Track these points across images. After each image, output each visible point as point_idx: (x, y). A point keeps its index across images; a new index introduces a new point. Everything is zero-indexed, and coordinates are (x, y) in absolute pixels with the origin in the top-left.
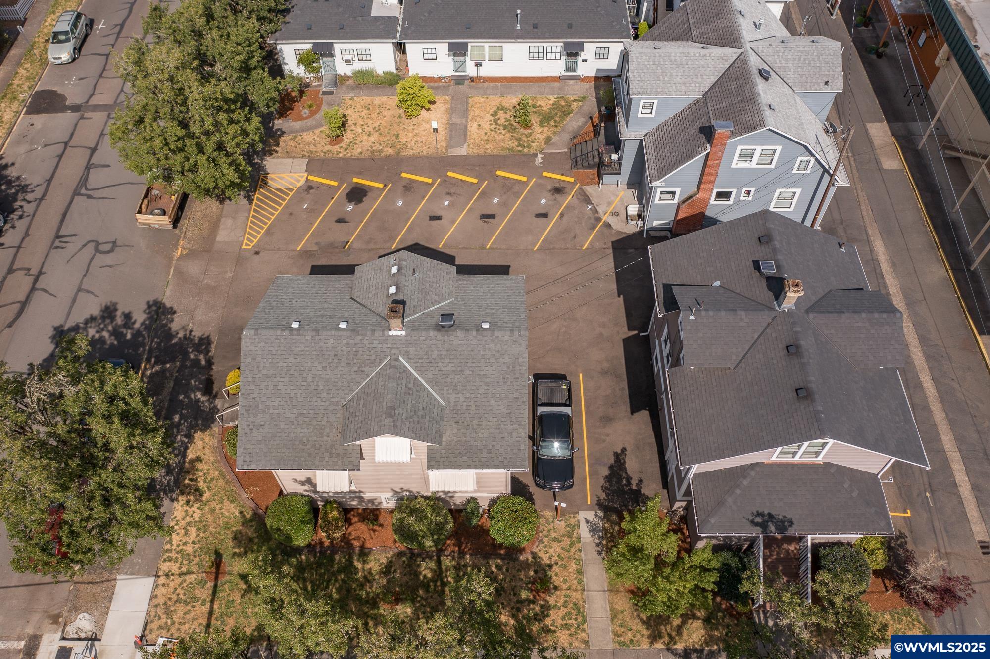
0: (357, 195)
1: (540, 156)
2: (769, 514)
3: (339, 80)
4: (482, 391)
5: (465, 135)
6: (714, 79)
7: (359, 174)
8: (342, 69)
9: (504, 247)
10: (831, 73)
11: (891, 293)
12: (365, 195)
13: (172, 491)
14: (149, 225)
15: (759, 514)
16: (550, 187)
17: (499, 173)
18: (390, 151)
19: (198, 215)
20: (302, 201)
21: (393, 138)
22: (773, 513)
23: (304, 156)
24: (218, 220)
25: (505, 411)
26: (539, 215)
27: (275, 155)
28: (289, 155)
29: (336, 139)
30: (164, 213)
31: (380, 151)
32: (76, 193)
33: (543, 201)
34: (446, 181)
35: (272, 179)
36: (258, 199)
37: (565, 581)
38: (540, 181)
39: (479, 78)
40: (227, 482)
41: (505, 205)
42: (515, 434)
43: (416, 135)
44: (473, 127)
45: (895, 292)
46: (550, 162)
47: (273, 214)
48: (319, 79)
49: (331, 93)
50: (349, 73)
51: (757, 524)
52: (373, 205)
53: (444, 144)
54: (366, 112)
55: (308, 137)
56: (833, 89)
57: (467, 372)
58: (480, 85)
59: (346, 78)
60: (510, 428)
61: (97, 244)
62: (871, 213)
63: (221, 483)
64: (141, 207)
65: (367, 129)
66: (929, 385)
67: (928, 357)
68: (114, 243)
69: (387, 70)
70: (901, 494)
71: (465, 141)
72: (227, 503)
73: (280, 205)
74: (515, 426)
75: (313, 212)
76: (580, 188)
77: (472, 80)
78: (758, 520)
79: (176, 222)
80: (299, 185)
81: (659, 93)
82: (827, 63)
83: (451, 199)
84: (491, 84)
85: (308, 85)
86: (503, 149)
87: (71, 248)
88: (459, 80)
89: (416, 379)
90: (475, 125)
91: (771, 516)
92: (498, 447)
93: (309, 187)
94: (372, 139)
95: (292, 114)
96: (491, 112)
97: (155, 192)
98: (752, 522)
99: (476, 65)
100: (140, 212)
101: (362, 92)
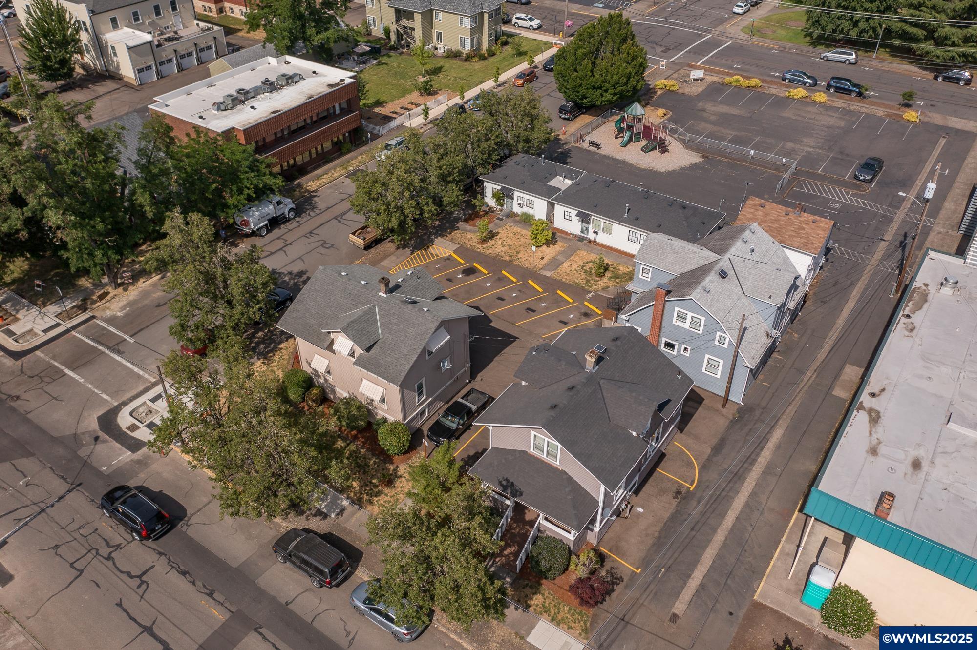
0: (470, 272)
1: (592, 293)
2: (512, 483)
3: (511, 215)
4: (401, 338)
5: (558, 267)
6: (693, 268)
7: (479, 263)
8: (516, 209)
9: (526, 328)
10: (778, 292)
11: (759, 460)
12: (473, 273)
13: (261, 355)
14: (354, 242)
15: (507, 480)
16: (583, 311)
17: (559, 292)
18: (507, 258)
19: (382, 249)
20: (438, 264)
21: (515, 253)
22: (515, 483)
23: (459, 244)
24: (390, 255)
25: (406, 353)
26: (561, 322)
27: (445, 237)
28: (452, 240)
29: (484, 241)
30: (364, 239)
31: (502, 257)
32: (336, 218)
33: (571, 316)
34: (526, 285)
35: (433, 248)
36: (418, 254)
37: (402, 487)
38: (580, 306)
39: (595, 241)
40: (288, 363)
41: (546, 309)
42: (403, 366)
43: (530, 256)
44: (566, 265)
45: (763, 462)
46: (595, 300)
47: (418, 263)
48: (501, 211)
49: (501, 219)
50: (519, 213)
51: (501, 485)
52: (473, 280)
53: (541, 267)
54: (512, 235)
55: (469, 235)
56: (773, 302)
57: (401, 326)
58: (592, 246)
59: (516, 215)
60: (402, 362)
61: (325, 242)
62: (793, 412)
63: (286, 362)
64: (355, 232)
65: (505, 243)
66: (731, 519)
67: (747, 505)
68: (333, 245)
69: (541, 218)
70: (644, 559)
71: (555, 270)
72: (280, 371)
73: (425, 260)
74: (406, 362)
75: (439, 270)
76: (601, 319)
77: (590, 241)
78: (504, 483)
79: (368, 247)
80: (444, 255)
81: (653, 264)
82: (779, 285)
83: (519, 293)
84: (599, 248)
85: (493, 212)
86: (574, 281)
87: (312, 239)
88: (581, 239)
89: (376, 319)
90: (569, 264)
91: (512, 484)
92: (391, 368)
93: (449, 258)
94: (503, 249)
95: (472, 222)
96: (585, 261)
97: (369, 230)
98: (500, 482)
99: (594, 232)
100: (354, 234)
101: (520, 225)
